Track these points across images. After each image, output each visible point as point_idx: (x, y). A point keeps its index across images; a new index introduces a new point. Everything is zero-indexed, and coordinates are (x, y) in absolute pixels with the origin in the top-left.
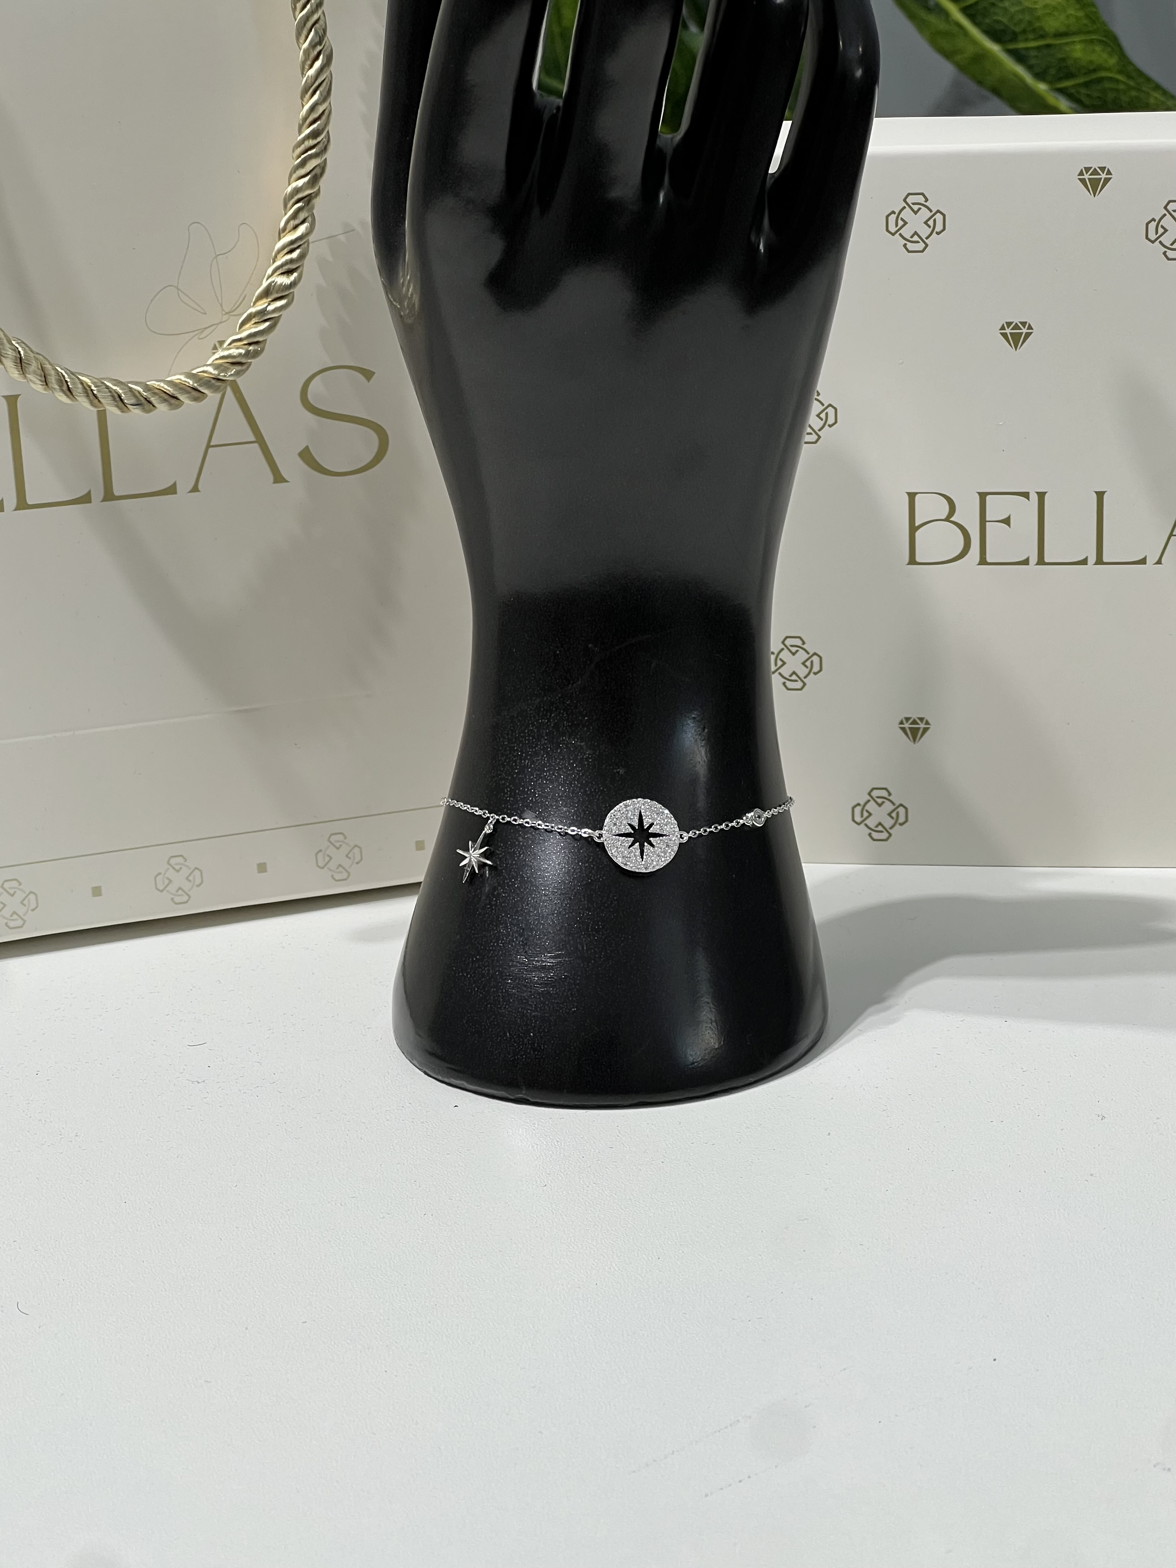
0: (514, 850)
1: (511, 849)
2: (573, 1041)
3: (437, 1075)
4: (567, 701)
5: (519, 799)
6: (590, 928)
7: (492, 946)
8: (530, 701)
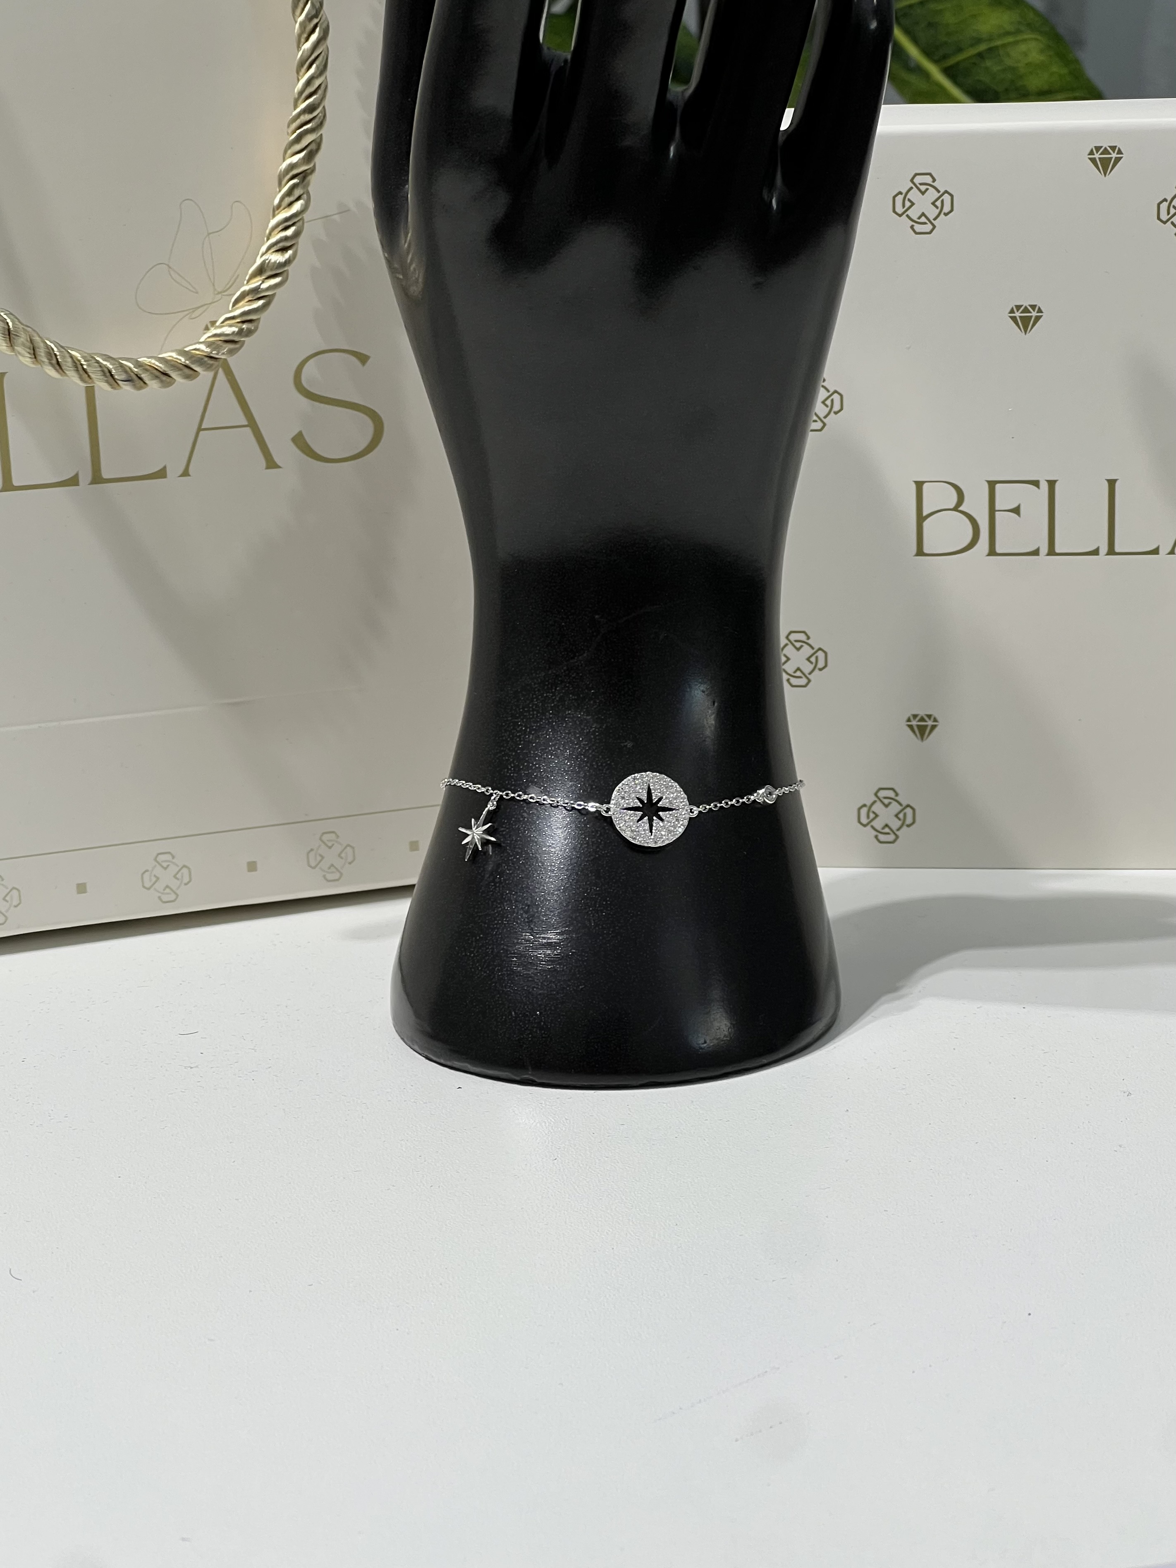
0: (519, 826)
1: (515, 825)
2: (581, 1019)
3: (439, 1058)
4: (573, 674)
5: (523, 774)
6: (598, 903)
7: (496, 924)
8: (534, 675)
